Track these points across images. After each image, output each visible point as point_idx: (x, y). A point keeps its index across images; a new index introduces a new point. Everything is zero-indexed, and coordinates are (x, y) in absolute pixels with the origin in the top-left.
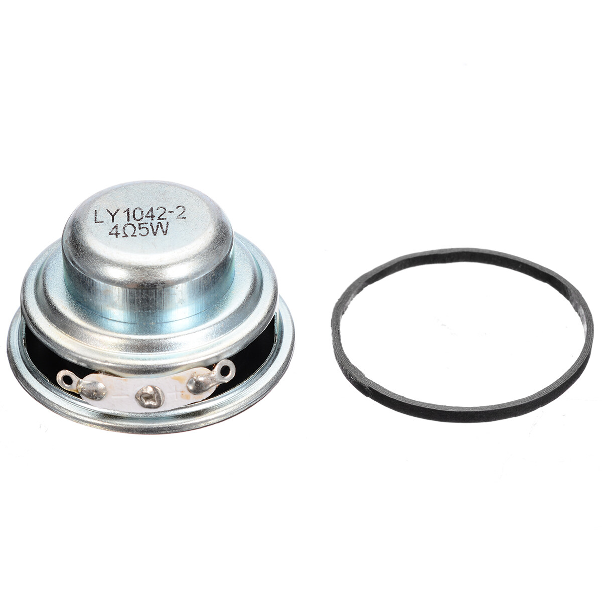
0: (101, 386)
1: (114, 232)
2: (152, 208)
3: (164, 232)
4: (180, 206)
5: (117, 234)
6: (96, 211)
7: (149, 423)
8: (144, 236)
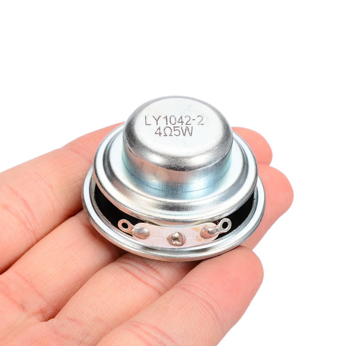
0: (146, 230)
1: (158, 132)
2: (181, 116)
3: (190, 134)
4: (199, 116)
5: (160, 134)
6: (146, 116)
7: (174, 254)
8: (177, 136)
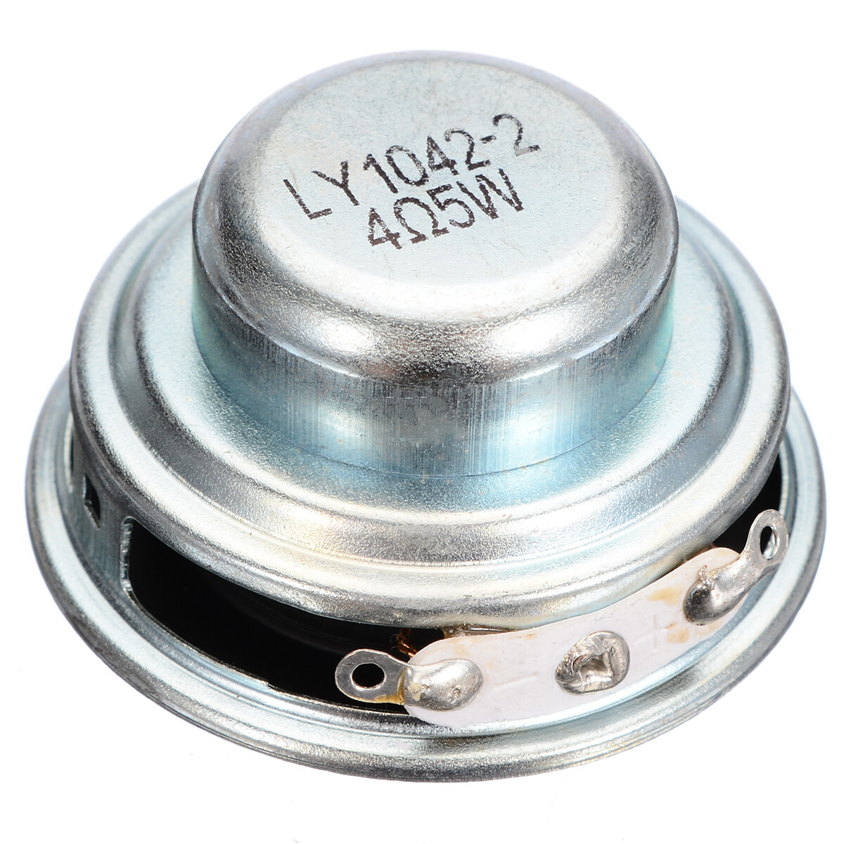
1: (380, 233)
2: (430, 140)
4: (500, 117)
6: (286, 181)
8: (466, 225)
